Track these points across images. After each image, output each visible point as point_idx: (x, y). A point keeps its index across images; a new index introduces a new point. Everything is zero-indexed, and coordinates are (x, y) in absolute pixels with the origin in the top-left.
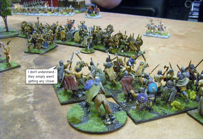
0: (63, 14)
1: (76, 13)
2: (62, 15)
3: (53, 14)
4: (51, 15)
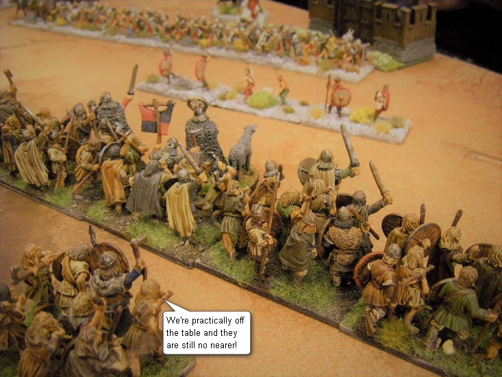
1: (377, 68)
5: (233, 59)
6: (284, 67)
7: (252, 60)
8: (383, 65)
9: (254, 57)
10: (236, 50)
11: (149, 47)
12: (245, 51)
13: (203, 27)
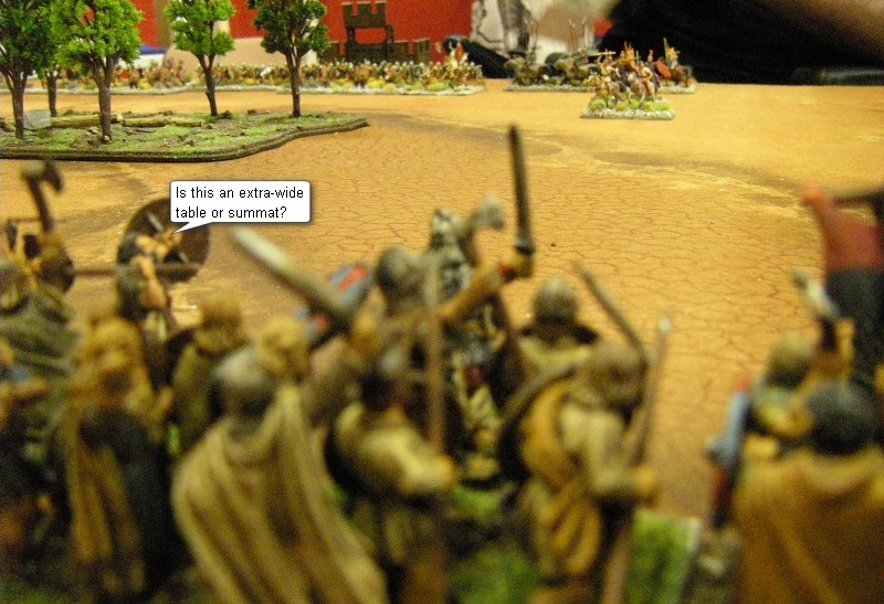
0: (429, 87)
2: (426, 92)
3: (392, 85)
4: (379, 90)
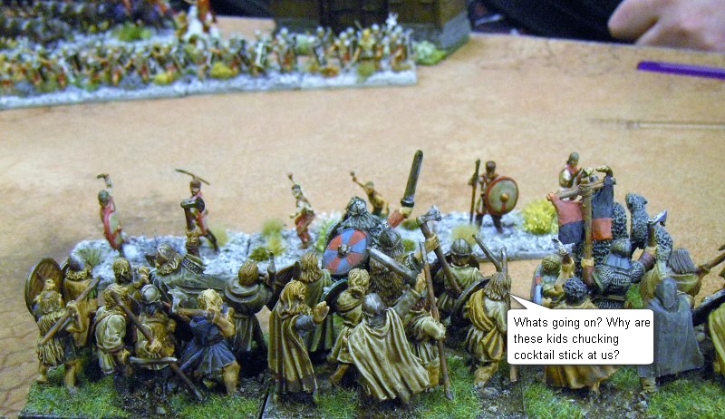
5: (218, 92)
6: (303, 85)
7: (249, 87)
8: (426, 57)
9: (251, 82)
10: (217, 78)
11: (70, 104)
12: (232, 77)
13: (156, 54)
